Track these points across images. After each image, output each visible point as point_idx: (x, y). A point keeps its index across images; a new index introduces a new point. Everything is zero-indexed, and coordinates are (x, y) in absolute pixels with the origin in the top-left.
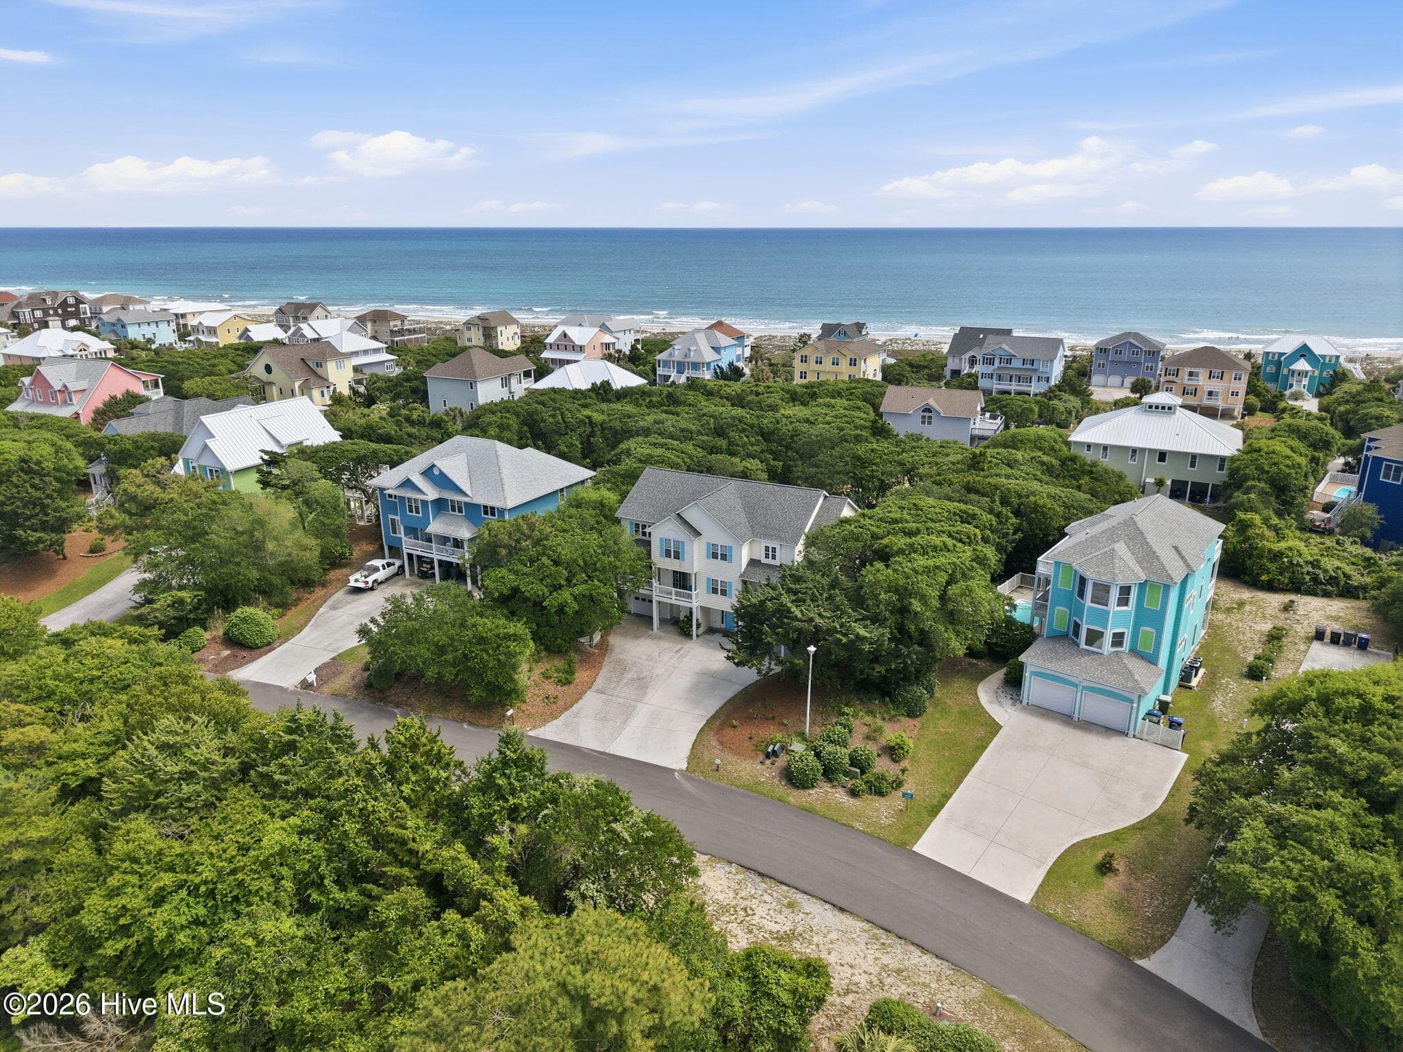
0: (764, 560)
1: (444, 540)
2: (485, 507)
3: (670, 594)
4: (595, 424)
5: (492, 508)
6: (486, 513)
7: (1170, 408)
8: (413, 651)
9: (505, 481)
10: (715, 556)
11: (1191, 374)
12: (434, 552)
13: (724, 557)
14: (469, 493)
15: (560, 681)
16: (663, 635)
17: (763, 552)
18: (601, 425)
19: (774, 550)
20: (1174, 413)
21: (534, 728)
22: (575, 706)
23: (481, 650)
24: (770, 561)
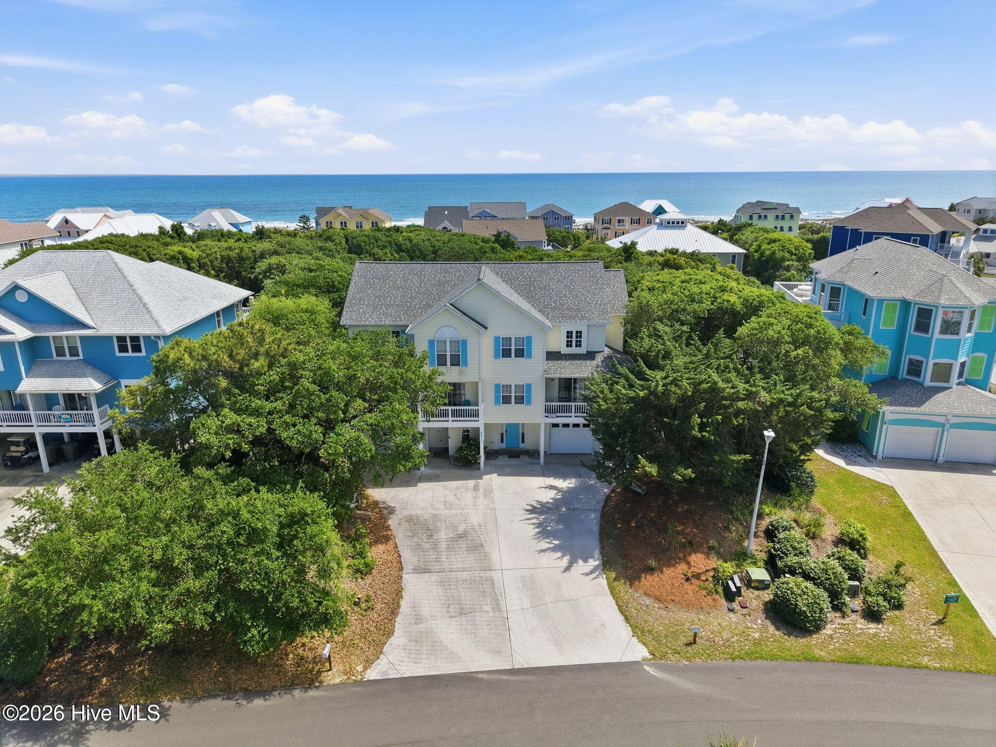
0: (565, 350)
1: (48, 400)
2: (121, 339)
3: (446, 415)
4: (191, 259)
5: (135, 339)
6: (123, 349)
7: (683, 223)
8: (117, 591)
9: (146, 299)
10: (506, 353)
11: (619, 221)
12: (34, 422)
13: (520, 353)
14: (87, 320)
15: (358, 571)
16: (437, 472)
17: (564, 339)
18: (198, 260)
19: (579, 334)
20: (686, 226)
21: (368, 663)
22: (402, 603)
23: (256, 555)
24: (574, 350)
